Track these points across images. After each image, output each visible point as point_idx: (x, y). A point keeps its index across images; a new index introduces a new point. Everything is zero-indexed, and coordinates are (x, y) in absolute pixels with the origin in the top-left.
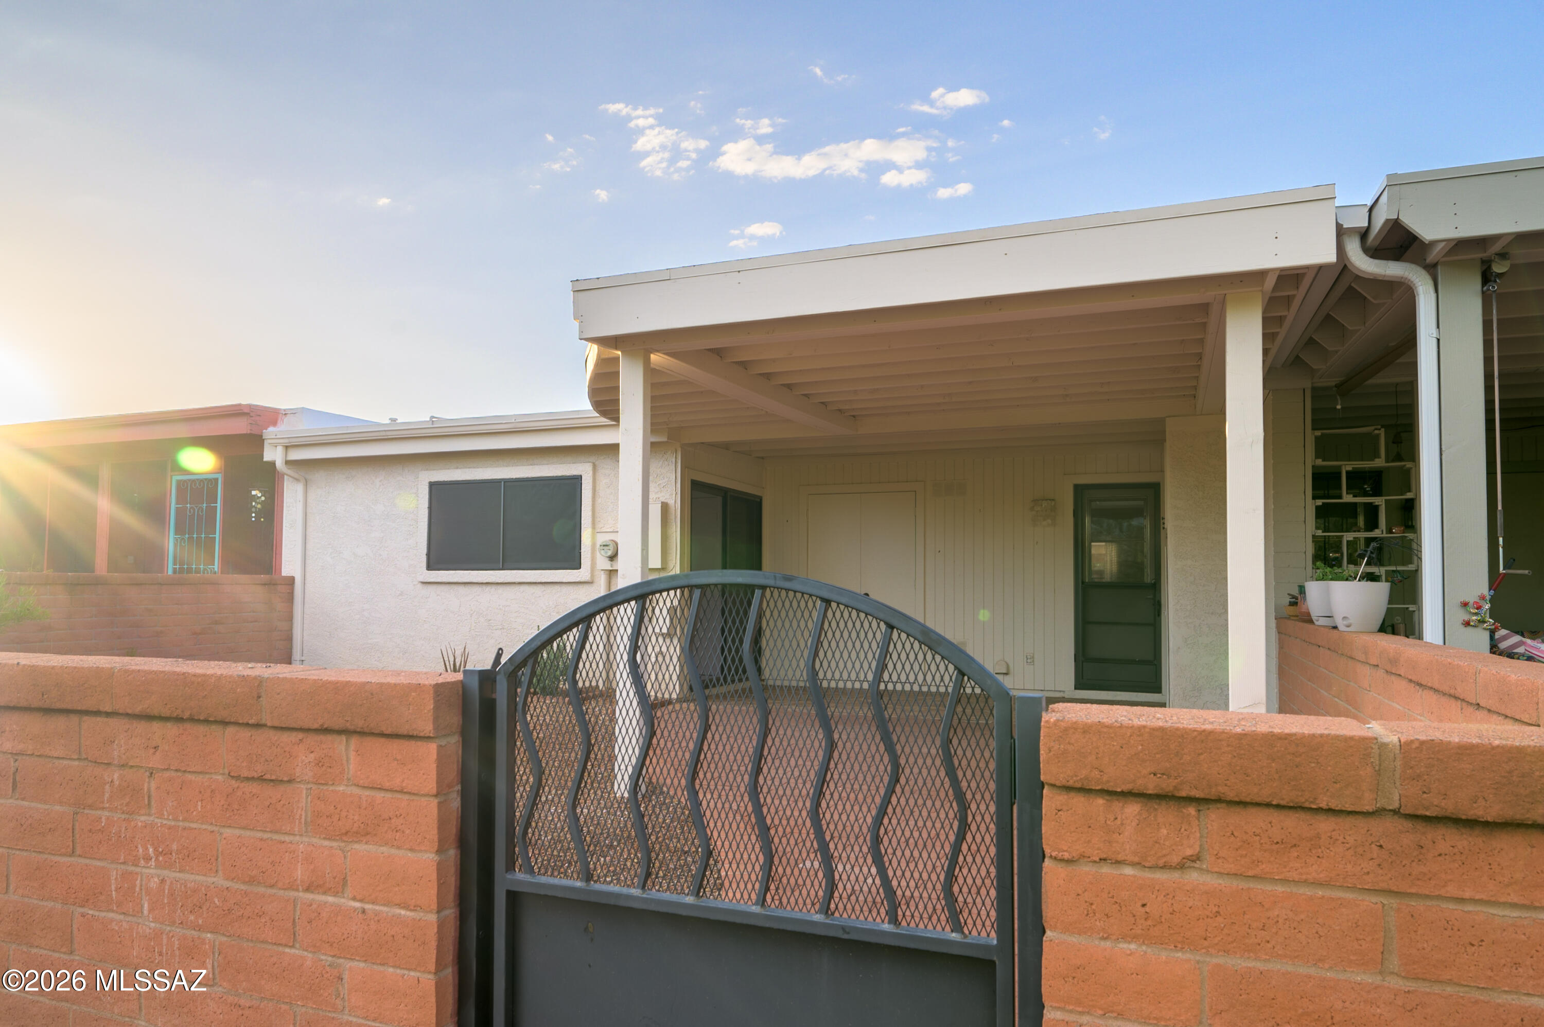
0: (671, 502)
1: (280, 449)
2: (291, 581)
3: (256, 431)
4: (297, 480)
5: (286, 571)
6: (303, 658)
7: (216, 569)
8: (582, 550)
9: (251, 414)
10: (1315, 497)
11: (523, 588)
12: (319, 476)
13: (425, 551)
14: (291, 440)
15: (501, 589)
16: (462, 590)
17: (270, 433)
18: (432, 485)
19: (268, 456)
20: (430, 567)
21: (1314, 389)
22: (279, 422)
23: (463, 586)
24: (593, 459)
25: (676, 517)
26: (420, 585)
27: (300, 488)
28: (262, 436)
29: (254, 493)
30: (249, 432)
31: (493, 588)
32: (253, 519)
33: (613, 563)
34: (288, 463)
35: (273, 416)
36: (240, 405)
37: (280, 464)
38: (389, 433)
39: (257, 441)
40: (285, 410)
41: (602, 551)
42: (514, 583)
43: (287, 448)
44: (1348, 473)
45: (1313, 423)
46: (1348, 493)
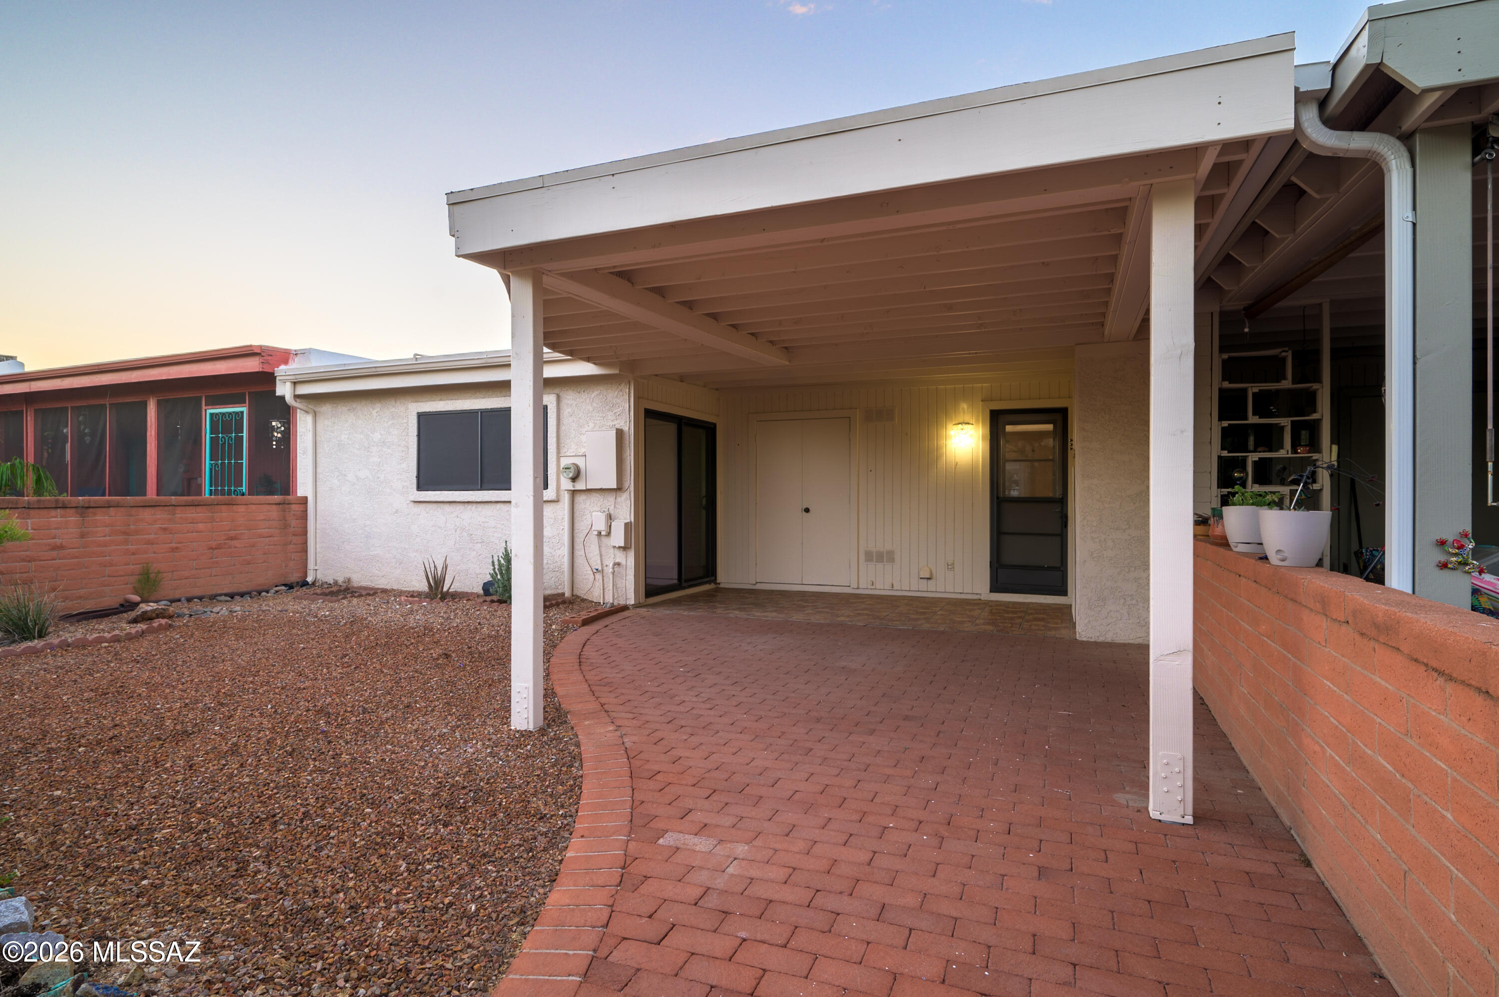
0: (626, 429)
1: (288, 385)
2: (305, 500)
3: (267, 369)
4: (307, 412)
5: (300, 493)
6: (316, 568)
7: (244, 491)
8: (549, 473)
9: (263, 354)
10: (1221, 419)
11: (499, 506)
12: (326, 409)
13: (415, 474)
14: (298, 377)
15: (480, 507)
16: (447, 508)
17: (281, 371)
18: (420, 416)
19: (279, 391)
20: (419, 488)
21: (1222, 314)
22: (290, 361)
23: (448, 505)
24: (557, 391)
25: (630, 442)
26: (412, 505)
27: (309, 419)
28: (274, 373)
29: (274, 424)
30: (261, 370)
31: (474, 507)
32: (274, 447)
33: (575, 484)
34: (297, 397)
35: (285, 356)
36: (251, 346)
37: (289, 399)
38: (378, 369)
39: (269, 378)
40: (295, 351)
41: (565, 474)
42: (491, 502)
43: (295, 383)
44: (1254, 394)
45: (1220, 347)
46: (1254, 414)
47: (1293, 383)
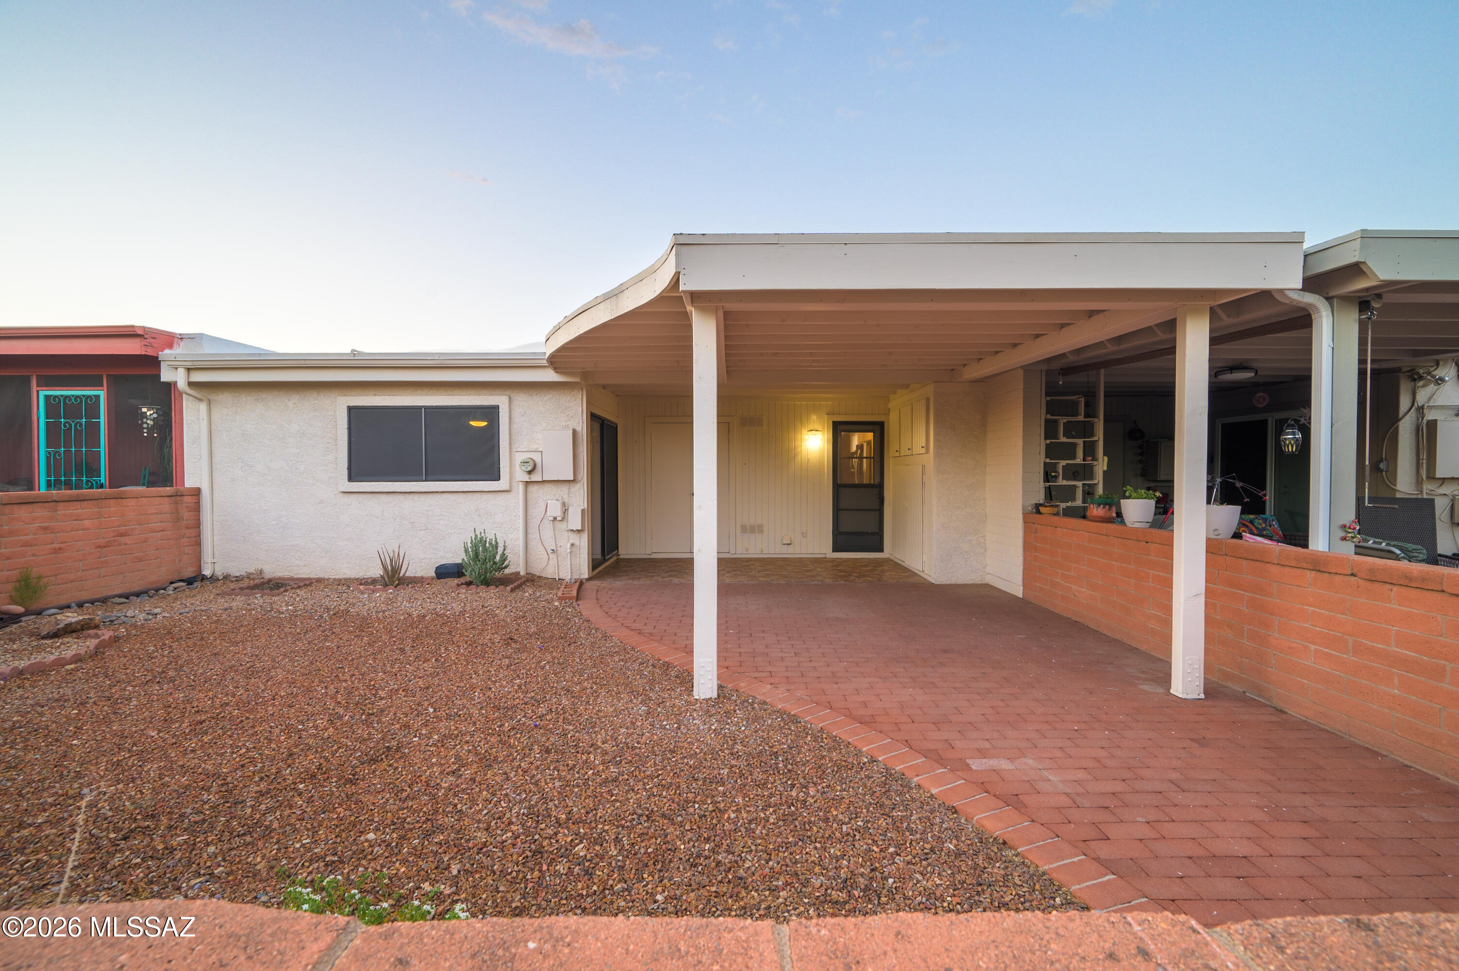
0: (579, 429)
1: (181, 372)
2: (197, 492)
3: (150, 352)
4: (200, 400)
5: (190, 482)
6: (215, 561)
7: (103, 481)
8: (501, 466)
9: (146, 336)
10: (1046, 438)
11: (444, 496)
12: (225, 398)
13: (346, 465)
14: (195, 363)
15: (423, 497)
16: (384, 497)
17: (166, 354)
18: (350, 409)
19: (166, 376)
20: (351, 479)
22: (175, 345)
23: (385, 495)
24: (508, 392)
25: (583, 440)
26: (342, 495)
27: (203, 407)
28: (157, 358)
29: (144, 410)
30: (144, 353)
31: (416, 496)
32: (145, 435)
33: (531, 476)
34: (191, 384)
35: (169, 339)
36: (133, 326)
37: (182, 384)
38: (307, 362)
39: (154, 362)
40: (180, 335)
41: (523, 467)
42: (437, 492)
43: (189, 370)
44: (1064, 423)
45: (1046, 393)
46: (1064, 436)
47: (1085, 417)
